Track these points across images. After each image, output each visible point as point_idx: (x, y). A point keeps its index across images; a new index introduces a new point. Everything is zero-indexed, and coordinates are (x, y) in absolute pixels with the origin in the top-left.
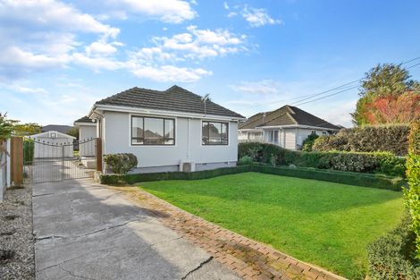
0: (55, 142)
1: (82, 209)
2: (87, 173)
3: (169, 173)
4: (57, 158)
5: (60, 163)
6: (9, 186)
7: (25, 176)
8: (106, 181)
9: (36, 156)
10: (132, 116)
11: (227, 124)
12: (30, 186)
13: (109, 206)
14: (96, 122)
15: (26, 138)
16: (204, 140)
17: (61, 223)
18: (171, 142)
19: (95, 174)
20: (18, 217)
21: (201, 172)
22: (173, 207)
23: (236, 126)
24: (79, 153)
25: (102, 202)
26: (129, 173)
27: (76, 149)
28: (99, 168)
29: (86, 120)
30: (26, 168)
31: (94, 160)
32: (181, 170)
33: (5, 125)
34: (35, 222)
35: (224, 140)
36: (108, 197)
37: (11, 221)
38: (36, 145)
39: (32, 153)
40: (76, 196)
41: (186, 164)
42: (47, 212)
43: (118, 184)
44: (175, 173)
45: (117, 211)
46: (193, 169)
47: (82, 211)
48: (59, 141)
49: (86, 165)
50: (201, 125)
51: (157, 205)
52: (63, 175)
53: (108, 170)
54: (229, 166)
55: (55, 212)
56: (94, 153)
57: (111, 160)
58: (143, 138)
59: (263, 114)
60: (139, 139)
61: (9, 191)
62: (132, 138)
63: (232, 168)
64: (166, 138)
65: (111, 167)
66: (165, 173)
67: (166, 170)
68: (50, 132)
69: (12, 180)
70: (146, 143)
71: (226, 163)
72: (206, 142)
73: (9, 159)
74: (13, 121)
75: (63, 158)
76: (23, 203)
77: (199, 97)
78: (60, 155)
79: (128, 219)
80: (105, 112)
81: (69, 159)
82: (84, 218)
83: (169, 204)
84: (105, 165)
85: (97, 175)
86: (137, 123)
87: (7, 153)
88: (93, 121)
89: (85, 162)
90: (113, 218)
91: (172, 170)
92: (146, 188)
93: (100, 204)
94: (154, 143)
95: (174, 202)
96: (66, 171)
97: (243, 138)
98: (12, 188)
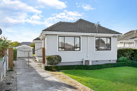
0: (25, 50)
1: (37, 82)
2: (38, 64)
3: (77, 65)
4: (26, 57)
5: (27, 60)
6: (8, 70)
7: (14, 65)
8: (47, 69)
9: (18, 56)
10: (59, 36)
11: (110, 38)
12: (16, 70)
13: (48, 81)
14: (42, 40)
15: (14, 48)
16: (97, 47)
17: (28, 88)
18: (78, 49)
19: (42, 65)
20: (11, 84)
21: (95, 66)
22: (79, 84)
23: (116, 39)
24: (35, 55)
25: (45, 79)
26: (58, 65)
27: (34, 53)
28: (44, 62)
29: (38, 39)
30: (14, 62)
31: (41, 59)
32: (84, 64)
33: (6, 43)
34: (18, 86)
35: (108, 47)
36: (48, 77)
37: (9, 85)
38: (18, 51)
39: (16, 55)
40: (34, 75)
41: (86, 61)
42: (23, 82)
43: (52, 71)
44: (80, 65)
45: (52, 84)
46: (90, 64)
47: (36, 82)
48: (27, 50)
49: (38, 61)
50: (95, 39)
51: (71, 82)
52: (29, 65)
53: (48, 63)
54: (112, 62)
55: (26, 82)
56: (42, 55)
57: (49, 58)
58: (64, 47)
59: (134, 31)
60: (62, 48)
61: (8, 72)
62: (59, 48)
63: (114, 64)
64: (76, 47)
65: (49, 62)
66: (75, 65)
67: (76, 64)
68: (23, 45)
69: (9, 67)
70: (66, 49)
71: (110, 61)
72: (98, 49)
73: (8, 58)
74: (9, 41)
75: (29, 57)
76: (13, 78)
77: (94, 24)
78: (27, 56)
79: (57, 88)
80: (46, 35)
81: (31, 58)
82: (37, 86)
83: (77, 82)
84: (46, 61)
85: (43, 66)
86: (61, 40)
87: (7, 55)
88: (41, 39)
89: (37, 59)
90: (51, 87)
91: (79, 64)
92: (66, 73)
93: (44, 80)
94: (69, 50)
95: (80, 81)
96: (30, 64)
97: (121, 46)
98: (9, 71)
